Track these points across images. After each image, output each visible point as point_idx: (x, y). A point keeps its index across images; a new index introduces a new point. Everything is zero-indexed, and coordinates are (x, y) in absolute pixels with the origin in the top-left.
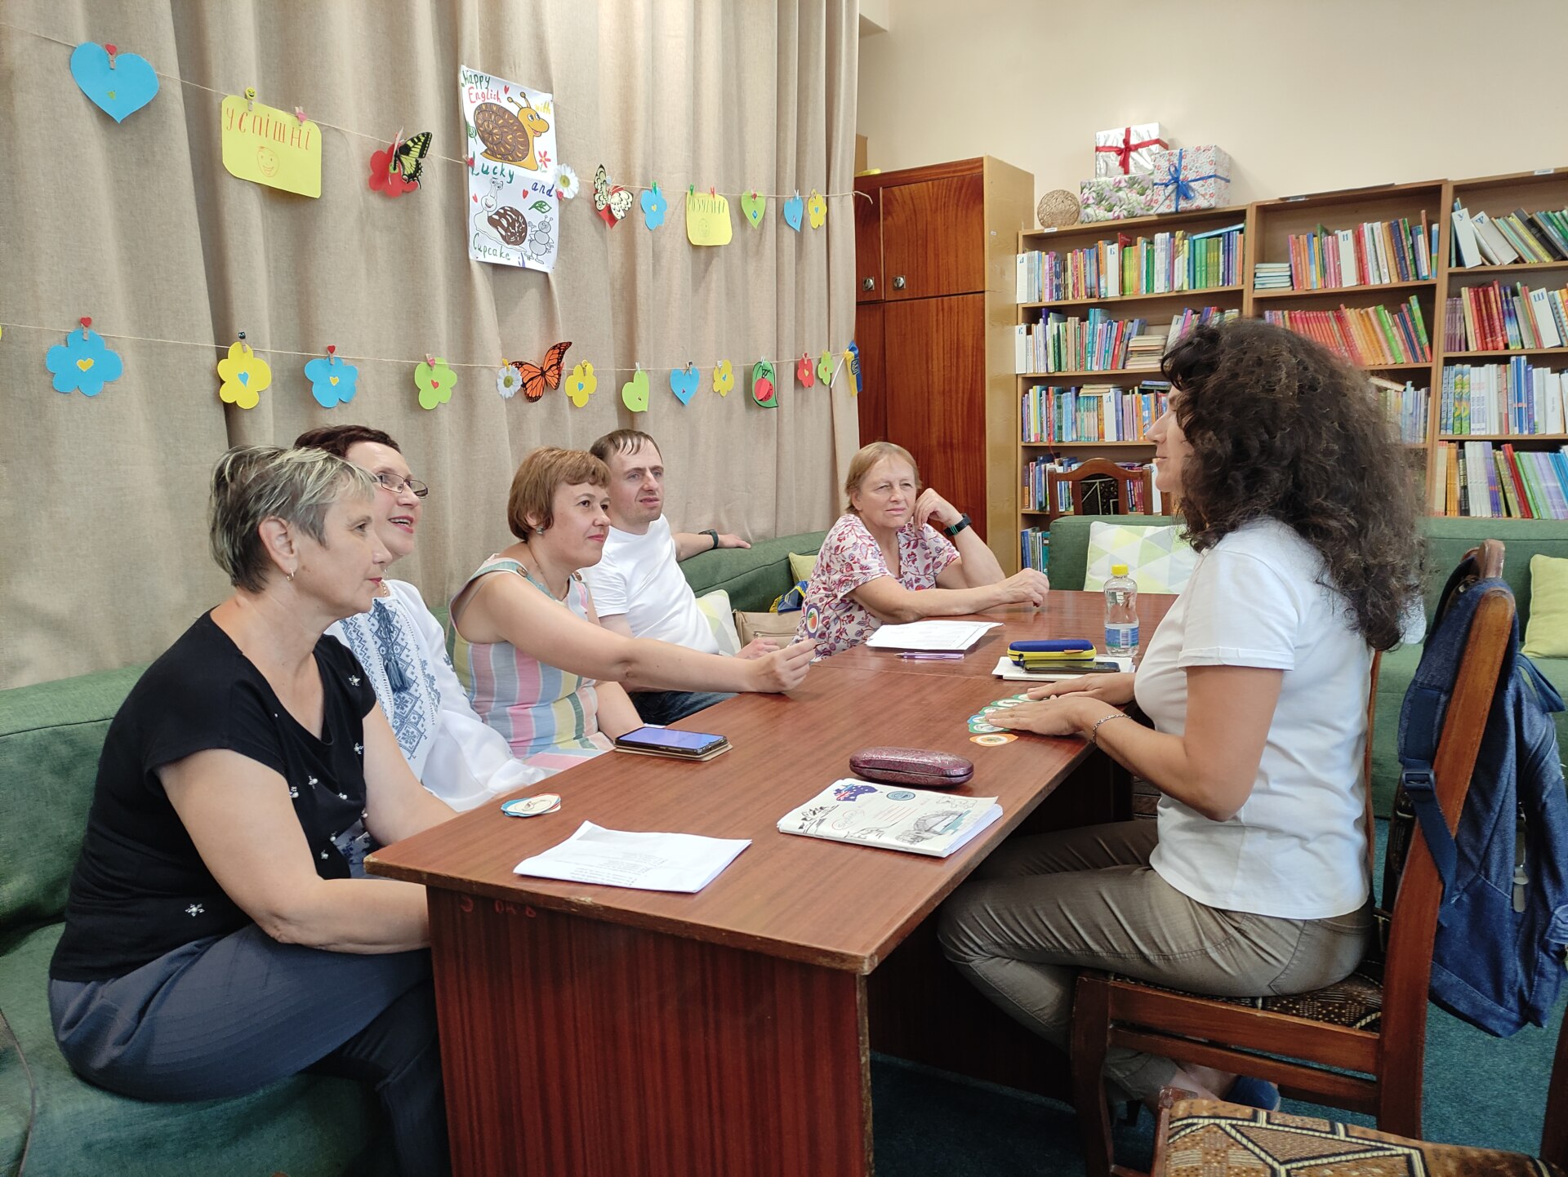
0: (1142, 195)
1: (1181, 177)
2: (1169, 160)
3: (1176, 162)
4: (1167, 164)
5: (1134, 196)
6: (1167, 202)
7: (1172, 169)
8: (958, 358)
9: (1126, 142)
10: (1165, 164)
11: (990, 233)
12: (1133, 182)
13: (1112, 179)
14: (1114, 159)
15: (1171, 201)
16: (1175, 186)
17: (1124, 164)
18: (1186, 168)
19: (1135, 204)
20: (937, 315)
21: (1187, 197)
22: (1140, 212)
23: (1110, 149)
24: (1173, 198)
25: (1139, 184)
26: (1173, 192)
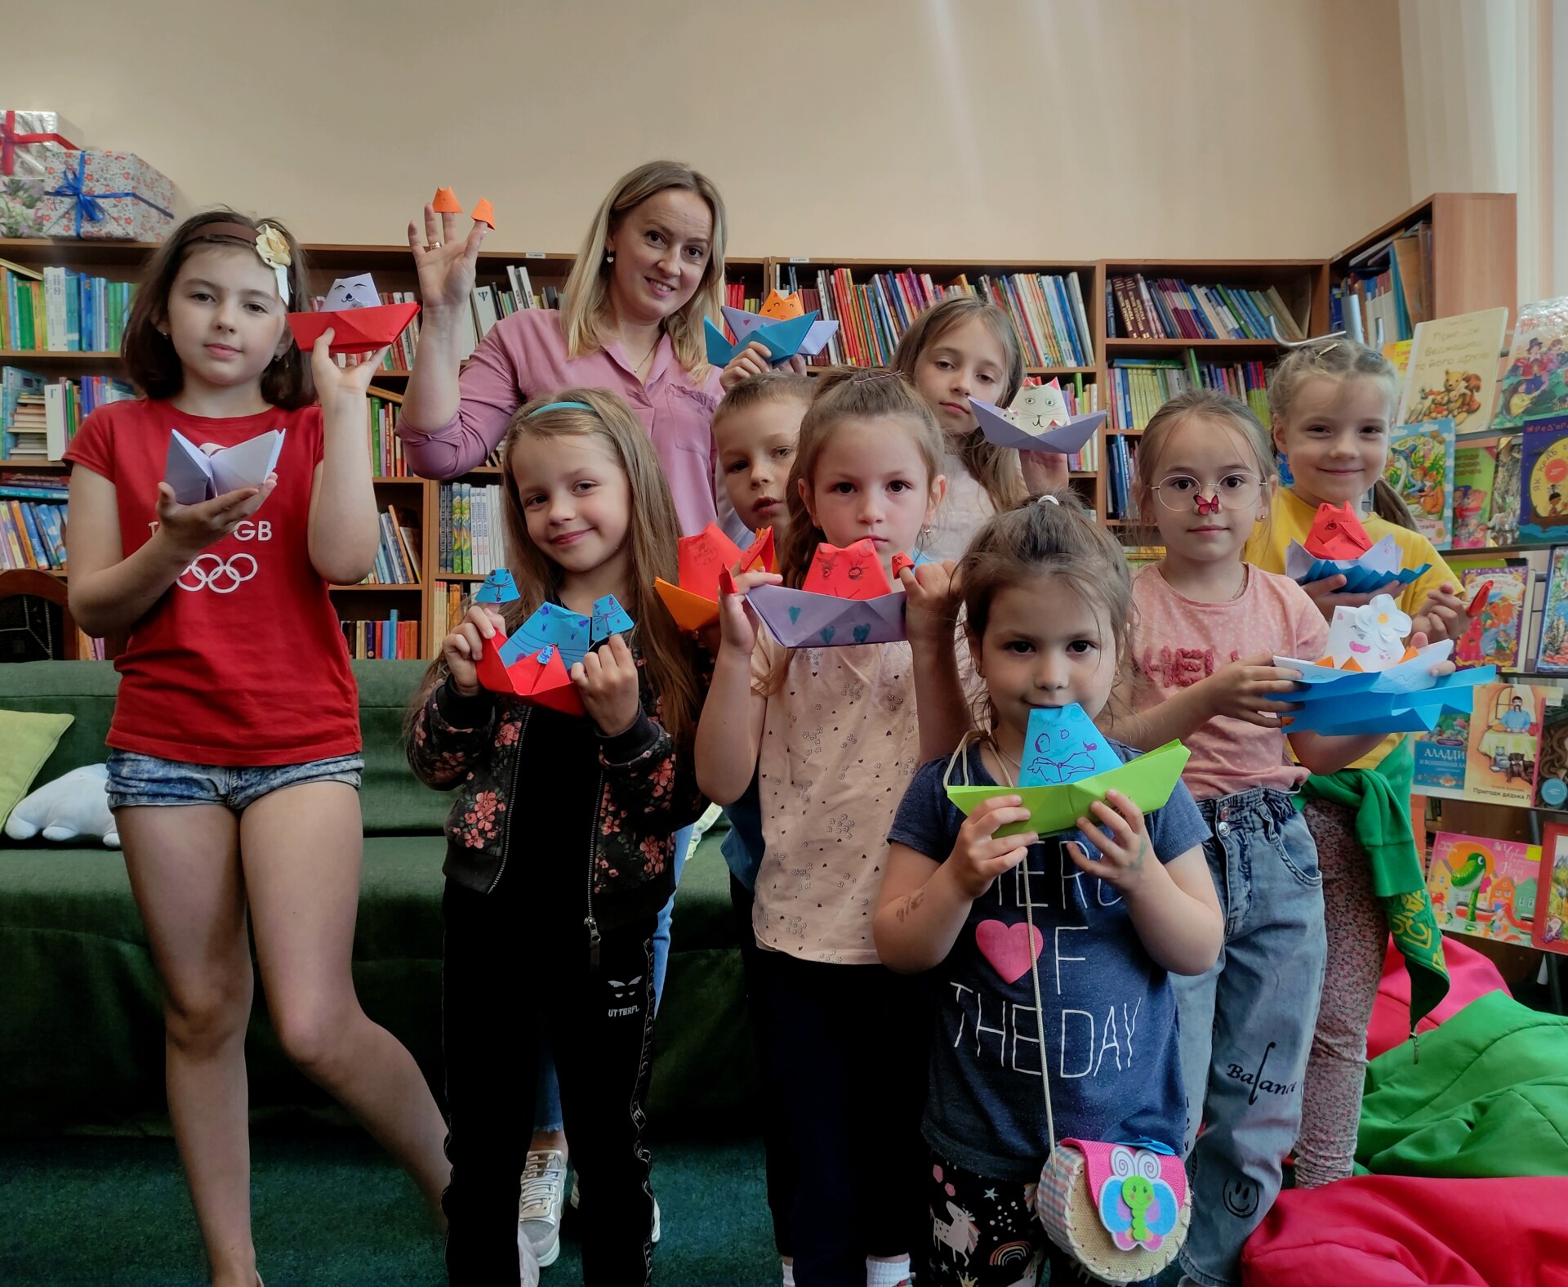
0: (30, 206)
1: (84, 189)
2: (66, 163)
3: (76, 166)
4: (63, 168)
5: (17, 208)
6: (65, 221)
7: (70, 176)
9: (7, 129)
10: (59, 167)
12: (15, 188)
15: (70, 220)
16: (74, 200)
17: (6, 161)
18: (90, 178)
19: (19, 219)
21: (92, 218)
22: (26, 231)
24: (73, 217)
25: (26, 191)
26: (72, 208)
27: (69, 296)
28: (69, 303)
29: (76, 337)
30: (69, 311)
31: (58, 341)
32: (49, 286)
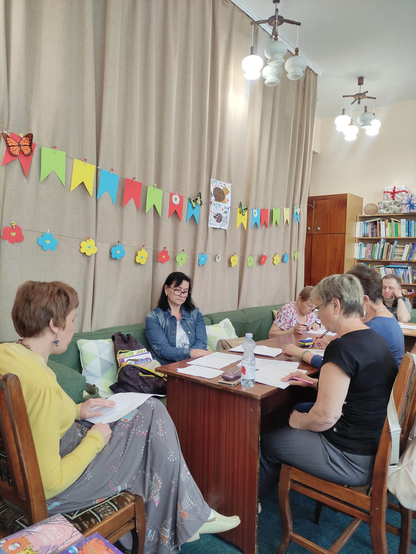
0: (398, 207)
1: (412, 202)
2: (408, 197)
3: (410, 198)
5: (396, 207)
7: (409, 200)
8: (336, 253)
9: (394, 191)
10: (406, 198)
11: (348, 216)
12: (395, 203)
13: (389, 201)
14: (390, 196)
15: (408, 209)
16: (409, 205)
17: (393, 197)
18: (413, 200)
19: (396, 209)
20: (330, 239)
21: (413, 209)
22: (397, 212)
23: (388, 192)
24: (409, 209)
25: (398, 203)
26: (409, 207)
27: (406, 225)
28: (406, 226)
29: (407, 234)
30: (406, 228)
31: (403, 234)
32: (402, 223)
